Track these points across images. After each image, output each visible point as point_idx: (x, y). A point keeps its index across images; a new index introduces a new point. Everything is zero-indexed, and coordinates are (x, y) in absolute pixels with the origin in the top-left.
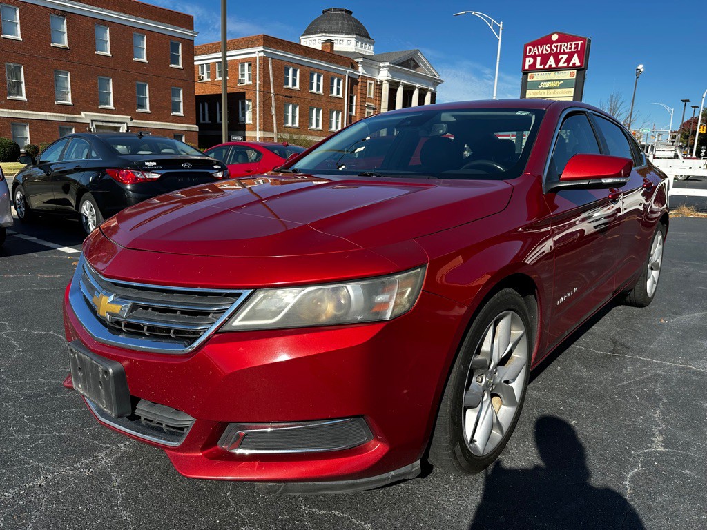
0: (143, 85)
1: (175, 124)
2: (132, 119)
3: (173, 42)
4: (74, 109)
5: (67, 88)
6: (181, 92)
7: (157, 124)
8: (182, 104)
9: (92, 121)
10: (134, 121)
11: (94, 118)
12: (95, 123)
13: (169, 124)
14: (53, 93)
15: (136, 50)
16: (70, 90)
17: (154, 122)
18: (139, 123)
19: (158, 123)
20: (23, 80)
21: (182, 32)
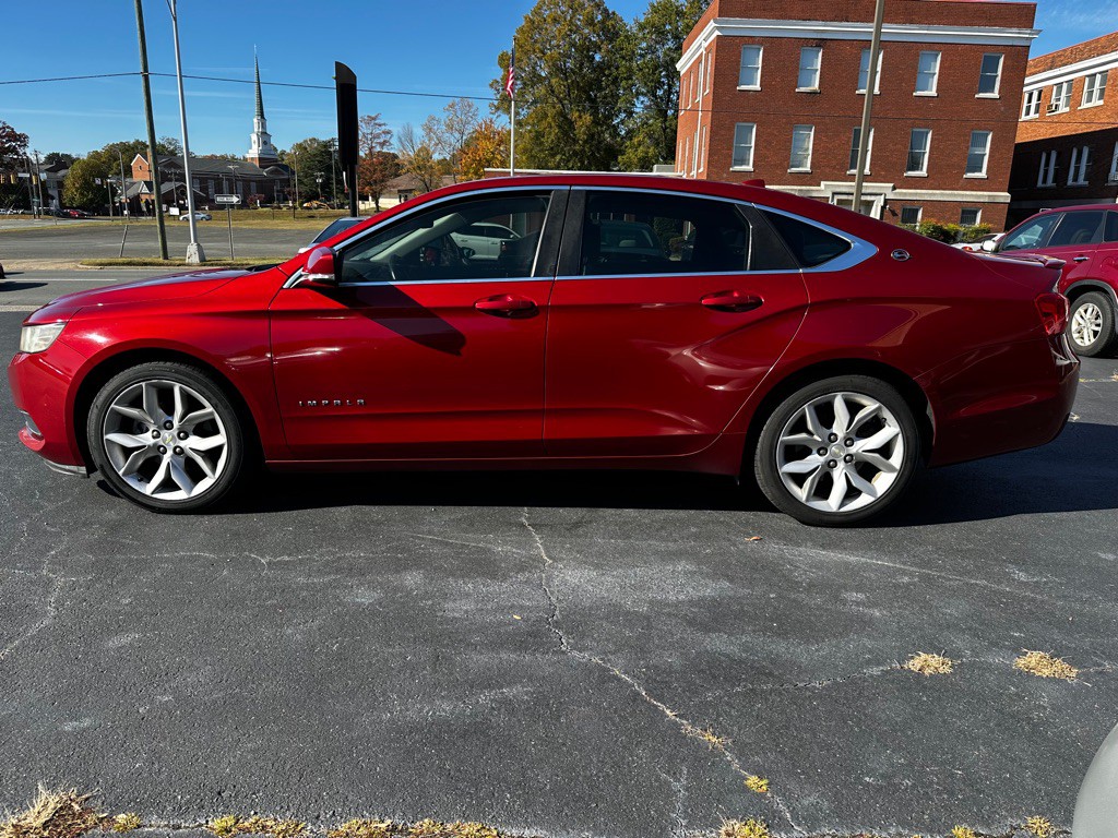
0: (923, 133)
1: (968, 193)
2: (894, 188)
3: (986, 56)
4: (812, 178)
5: (807, 149)
6: (990, 138)
7: (934, 194)
8: (986, 159)
9: (834, 194)
10: (897, 190)
11: (838, 190)
12: (837, 197)
13: (956, 192)
14: (787, 158)
15: (920, 78)
16: (810, 152)
17: (930, 191)
18: (905, 194)
19: (938, 192)
20: (753, 144)
21: (1011, 35)
